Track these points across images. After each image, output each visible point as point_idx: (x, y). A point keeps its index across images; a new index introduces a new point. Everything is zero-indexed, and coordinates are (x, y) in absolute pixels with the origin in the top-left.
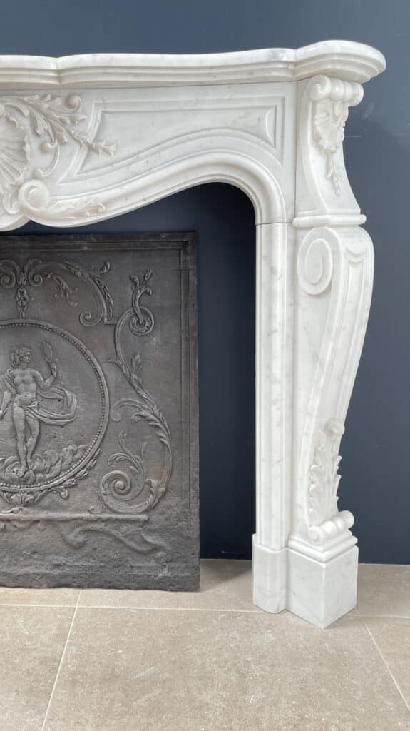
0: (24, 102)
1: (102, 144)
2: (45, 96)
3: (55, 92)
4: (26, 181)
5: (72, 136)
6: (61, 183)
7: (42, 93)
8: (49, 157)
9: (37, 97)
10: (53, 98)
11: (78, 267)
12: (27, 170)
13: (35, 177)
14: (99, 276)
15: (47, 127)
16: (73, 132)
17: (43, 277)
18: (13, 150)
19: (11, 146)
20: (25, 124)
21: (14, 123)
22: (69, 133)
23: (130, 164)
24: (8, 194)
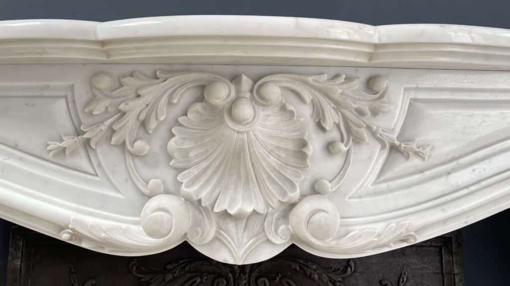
0: (306, 83)
1: (414, 146)
2: (337, 76)
3: (351, 72)
4: (303, 196)
5: (373, 134)
6: (350, 198)
7: (333, 71)
8: (338, 161)
9: (325, 77)
10: (349, 79)
11: (314, 267)
12: (305, 179)
13: (315, 190)
14: (340, 279)
15: (337, 118)
16: (375, 128)
17: (269, 280)
18: (286, 150)
19: (283, 145)
20: (305, 112)
21: (292, 113)
22: (369, 128)
23: (449, 173)
24: (273, 214)
